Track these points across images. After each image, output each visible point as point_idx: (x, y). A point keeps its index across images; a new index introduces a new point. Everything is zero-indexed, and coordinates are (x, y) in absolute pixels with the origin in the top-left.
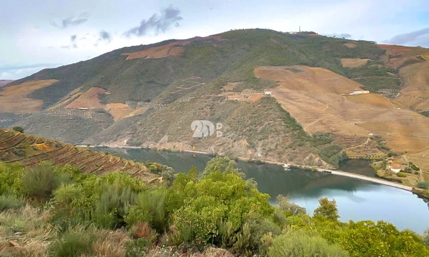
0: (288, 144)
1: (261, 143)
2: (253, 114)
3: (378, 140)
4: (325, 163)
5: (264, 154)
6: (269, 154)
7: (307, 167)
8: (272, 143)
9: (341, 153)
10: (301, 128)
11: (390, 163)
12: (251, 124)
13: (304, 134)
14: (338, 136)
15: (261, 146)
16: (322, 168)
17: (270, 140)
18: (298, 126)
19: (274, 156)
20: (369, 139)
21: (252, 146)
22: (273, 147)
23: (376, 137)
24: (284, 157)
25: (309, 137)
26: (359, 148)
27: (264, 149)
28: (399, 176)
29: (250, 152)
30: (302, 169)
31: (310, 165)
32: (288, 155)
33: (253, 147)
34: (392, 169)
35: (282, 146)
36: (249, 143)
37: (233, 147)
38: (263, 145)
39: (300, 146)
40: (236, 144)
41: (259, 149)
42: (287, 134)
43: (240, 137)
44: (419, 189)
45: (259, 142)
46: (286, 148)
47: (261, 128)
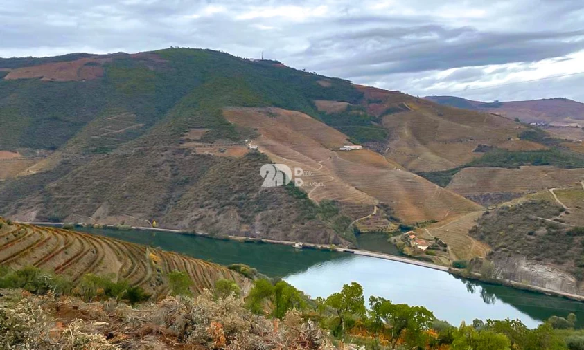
0: (293, 217)
1: (259, 216)
2: (241, 176)
3: (386, 209)
4: (343, 241)
5: (265, 230)
6: (272, 230)
7: (325, 246)
8: (273, 216)
9: (351, 225)
10: (305, 196)
11: (414, 239)
12: (241, 191)
13: (311, 203)
14: (344, 204)
15: (259, 221)
16: (341, 247)
17: (270, 211)
18: (302, 193)
19: (277, 233)
20: (376, 208)
21: (247, 220)
22: (274, 221)
23: (383, 205)
24: (292, 234)
25: (317, 207)
26: (368, 219)
27: (263, 224)
28: (428, 254)
29: (244, 229)
30: (318, 249)
31: (326, 243)
32: (297, 232)
33: (248, 222)
34: (419, 247)
35: (287, 219)
36: (242, 216)
37: (217, 222)
38: (262, 219)
39: (309, 219)
40: (221, 217)
41: (257, 224)
42: (291, 204)
43: (226, 207)
44: (456, 269)
45: (256, 214)
46: (293, 223)
47: (255, 195)
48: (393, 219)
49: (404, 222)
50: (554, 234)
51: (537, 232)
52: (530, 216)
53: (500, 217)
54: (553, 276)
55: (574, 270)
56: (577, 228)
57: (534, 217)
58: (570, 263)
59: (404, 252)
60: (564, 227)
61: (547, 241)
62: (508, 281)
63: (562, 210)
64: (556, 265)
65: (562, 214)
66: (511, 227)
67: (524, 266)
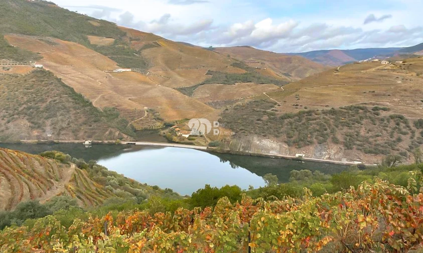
0: (81, 121)
1: (49, 122)
2: (27, 89)
3: (153, 112)
4: (125, 136)
5: (56, 133)
6: (63, 132)
7: (110, 141)
8: (62, 121)
9: (129, 125)
10: (91, 104)
11: (179, 131)
12: (28, 101)
13: (95, 109)
14: (122, 110)
15: (50, 125)
16: (125, 141)
17: (60, 118)
18: (87, 102)
19: (68, 134)
20: (146, 113)
21: (37, 126)
22: (64, 125)
23: (150, 110)
24: (81, 134)
25: (101, 112)
26: (141, 120)
27: (54, 128)
28: (190, 140)
29: (35, 133)
30: (106, 144)
31: (111, 139)
32: (86, 132)
33: (39, 127)
34: (183, 135)
35: (76, 123)
36: (32, 123)
37: (7, 129)
38: (53, 124)
39: (95, 122)
40: (11, 125)
41: (48, 128)
42: (78, 111)
43: (15, 116)
44: (212, 148)
45: (46, 121)
46: (81, 125)
47: (44, 105)
48: (159, 119)
49: (167, 120)
50: (273, 119)
51: (262, 119)
52: (255, 109)
53: (236, 111)
54: (274, 145)
55: (286, 140)
56: (286, 114)
57: (258, 110)
58: (284, 137)
59: (173, 140)
60: (278, 114)
61: (269, 123)
62: (247, 151)
63: (276, 104)
64: (276, 138)
65: (276, 106)
66: (245, 116)
67: (256, 141)
